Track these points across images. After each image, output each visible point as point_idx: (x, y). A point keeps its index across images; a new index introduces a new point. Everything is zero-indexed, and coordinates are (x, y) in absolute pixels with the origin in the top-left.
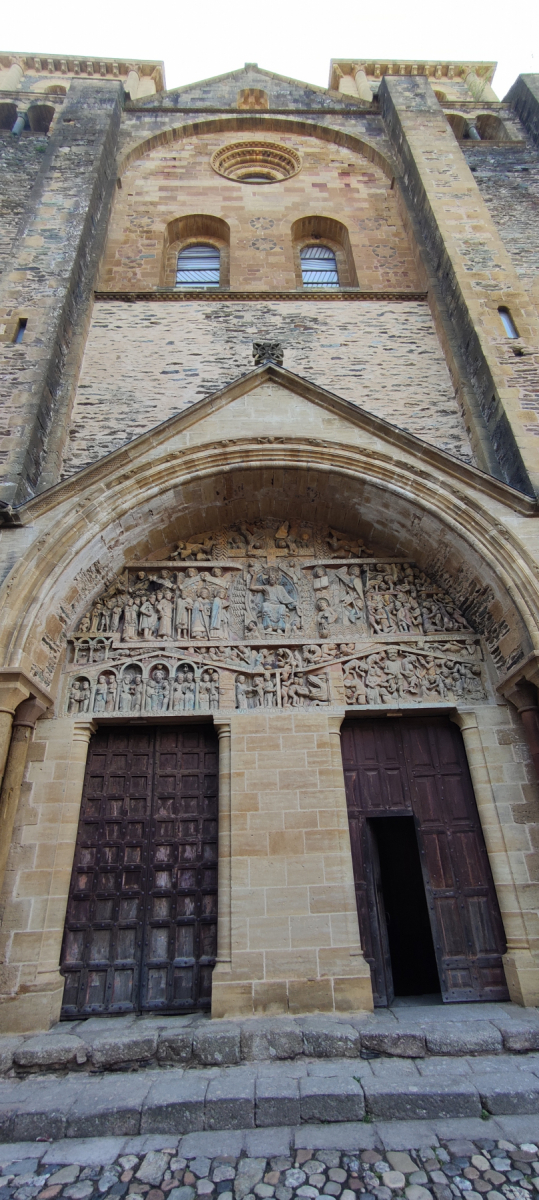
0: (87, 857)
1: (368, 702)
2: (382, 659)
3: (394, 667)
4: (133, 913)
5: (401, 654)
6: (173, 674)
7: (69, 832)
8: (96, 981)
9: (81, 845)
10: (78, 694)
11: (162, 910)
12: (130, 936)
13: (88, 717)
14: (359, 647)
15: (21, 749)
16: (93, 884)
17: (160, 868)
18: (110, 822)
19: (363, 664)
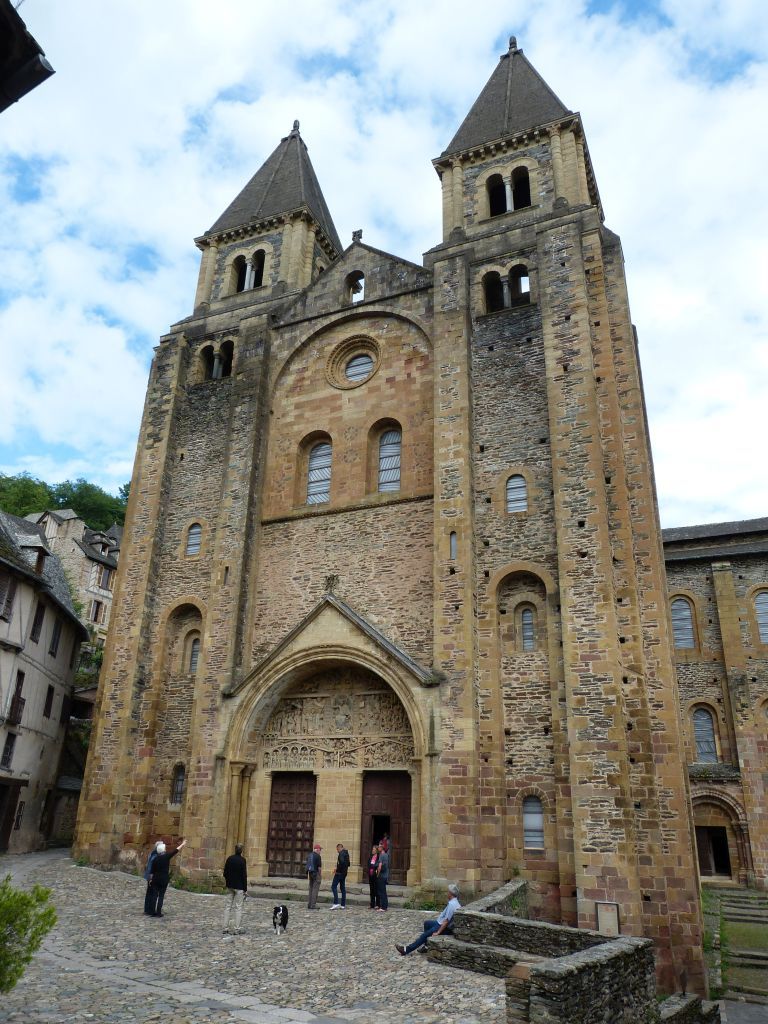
0: (274, 825)
1: (373, 766)
2: (382, 746)
3: (386, 749)
4: (290, 845)
5: (390, 743)
6: (299, 750)
7: (265, 815)
8: (279, 866)
9: (270, 821)
10: (266, 760)
11: (299, 845)
12: (289, 852)
13: (270, 770)
14: (373, 739)
15: (246, 785)
16: (277, 833)
17: (299, 830)
18: (282, 812)
19: (374, 748)
